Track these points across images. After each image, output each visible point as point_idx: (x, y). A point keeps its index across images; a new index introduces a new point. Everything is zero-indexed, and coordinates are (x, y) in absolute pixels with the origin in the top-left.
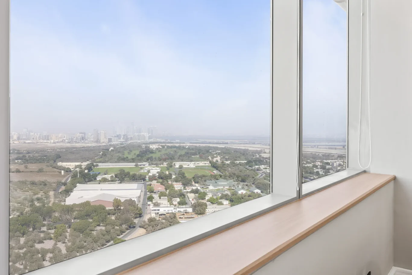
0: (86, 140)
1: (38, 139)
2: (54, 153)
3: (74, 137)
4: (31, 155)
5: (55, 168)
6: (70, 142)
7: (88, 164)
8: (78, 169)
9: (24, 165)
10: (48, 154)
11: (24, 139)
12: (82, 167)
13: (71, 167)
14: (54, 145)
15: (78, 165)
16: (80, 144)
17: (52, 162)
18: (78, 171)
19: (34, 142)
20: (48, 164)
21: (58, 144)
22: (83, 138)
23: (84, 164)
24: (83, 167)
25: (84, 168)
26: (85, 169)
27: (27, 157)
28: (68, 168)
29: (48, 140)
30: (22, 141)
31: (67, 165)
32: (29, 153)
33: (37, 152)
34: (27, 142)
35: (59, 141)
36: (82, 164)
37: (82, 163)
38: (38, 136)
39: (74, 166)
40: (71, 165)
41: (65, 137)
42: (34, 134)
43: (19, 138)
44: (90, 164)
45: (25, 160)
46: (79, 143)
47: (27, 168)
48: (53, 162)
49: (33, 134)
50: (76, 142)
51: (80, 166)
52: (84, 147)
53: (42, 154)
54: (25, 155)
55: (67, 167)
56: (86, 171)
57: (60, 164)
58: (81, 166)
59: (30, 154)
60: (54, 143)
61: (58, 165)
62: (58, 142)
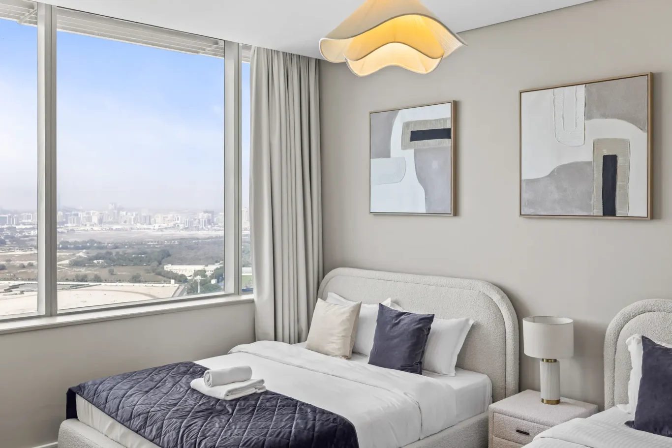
0: (215, 224)
1: (133, 223)
2: (160, 247)
3: (195, 220)
4: (121, 251)
5: (159, 274)
6: (188, 228)
7: (217, 269)
8: (199, 278)
9: (108, 269)
10: (149, 250)
11: (111, 223)
12: (207, 273)
13: (187, 274)
14: (160, 233)
15: (199, 271)
16: (205, 232)
17: (155, 264)
18: (199, 281)
19: (126, 227)
20: (149, 267)
21: (166, 232)
22: (209, 222)
23: (210, 269)
24: (209, 274)
25: (210, 276)
26: (212, 277)
27: (114, 254)
28: (182, 276)
29: (150, 224)
30: (107, 226)
31: (180, 270)
32: (117, 247)
33: (131, 246)
34: (115, 227)
35: (169, 226)
36: (207, 268)
37: (207, 266)
38: (132, 217)
39: (193, 272)
40: (187, 270)
41: (178, 220)
42: (127, 214)
43: (101, 221)
44: (221, 268)
45: (109, 259)
46: (202, 229)
47: (112, 274)
48: (157, 263)
49: (124, 213)
50: (198, 229)
51: (202, 273)
52: (211, 238)
53: (138, 249)
54: (110, 251)
55: (180, 273)
56: (213, 282)
57: (168, 267)
58: (205, 271)
59: (118, 250)
60: (161, 230)
61: (165, 269)
62: (166, 228)
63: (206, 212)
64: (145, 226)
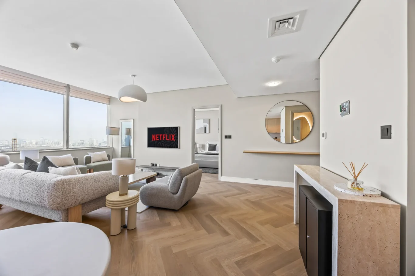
63: (81, 140)
64: (56, 145)
